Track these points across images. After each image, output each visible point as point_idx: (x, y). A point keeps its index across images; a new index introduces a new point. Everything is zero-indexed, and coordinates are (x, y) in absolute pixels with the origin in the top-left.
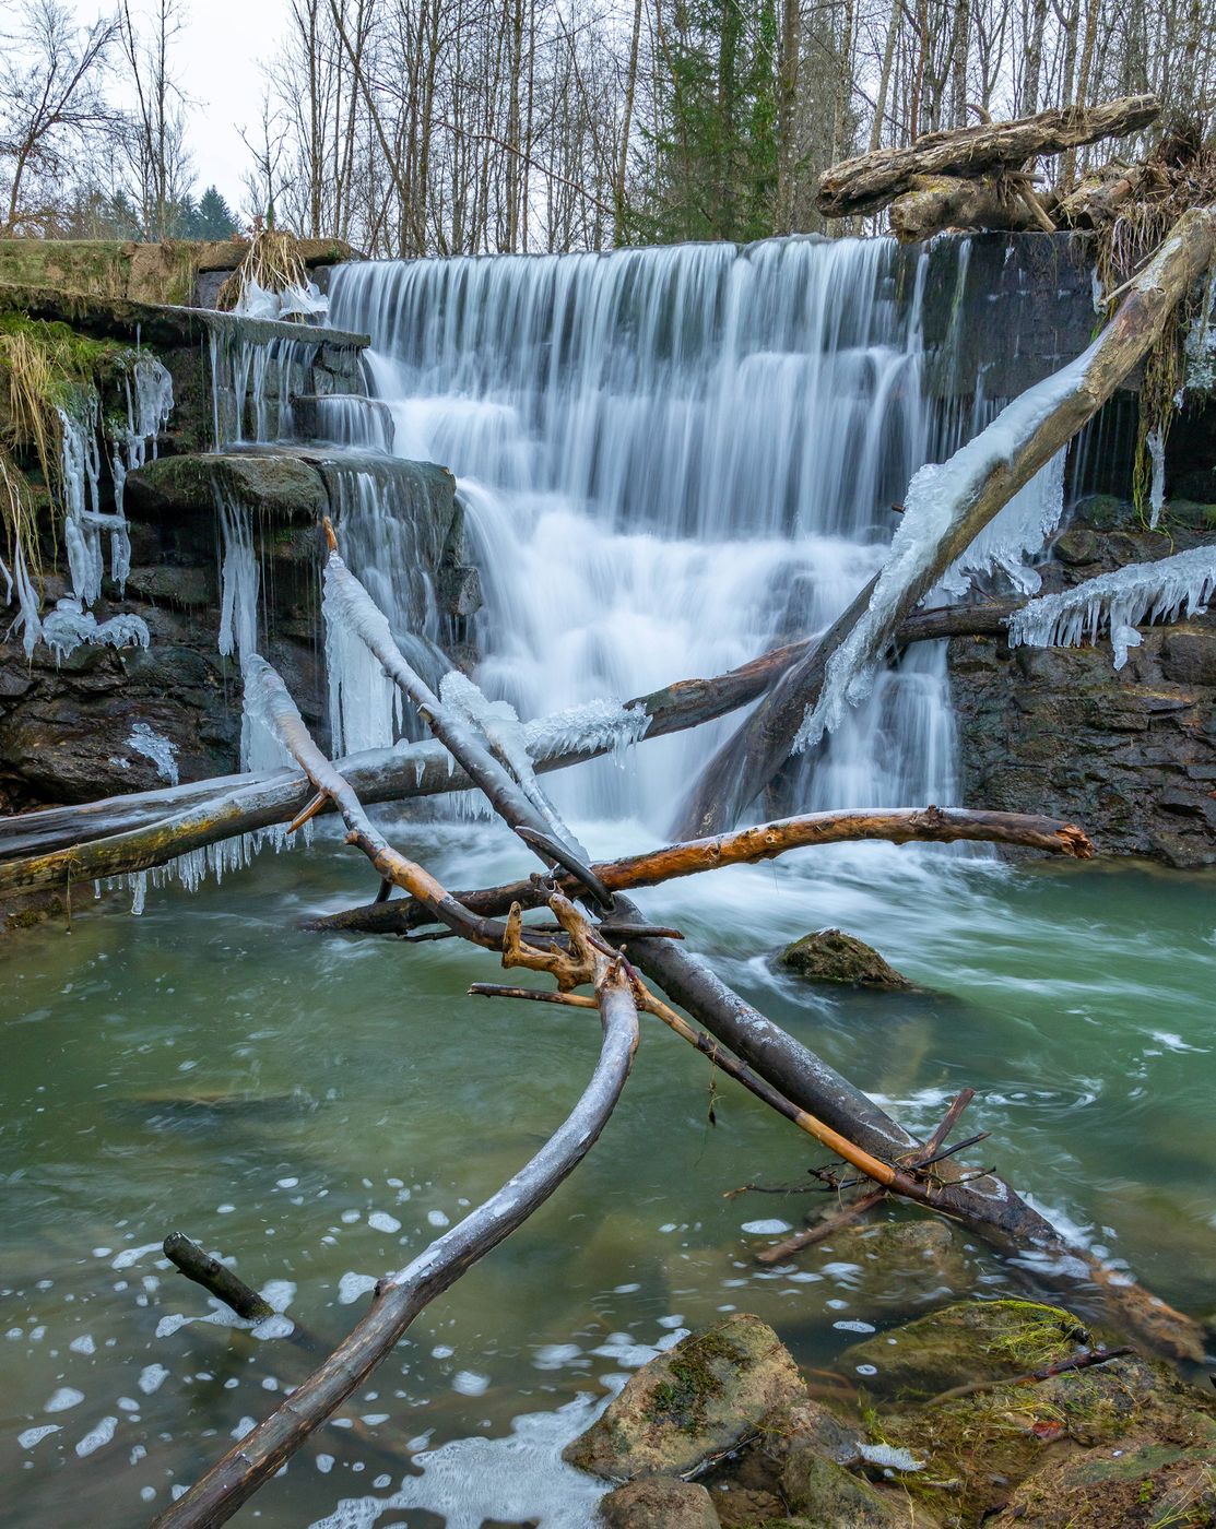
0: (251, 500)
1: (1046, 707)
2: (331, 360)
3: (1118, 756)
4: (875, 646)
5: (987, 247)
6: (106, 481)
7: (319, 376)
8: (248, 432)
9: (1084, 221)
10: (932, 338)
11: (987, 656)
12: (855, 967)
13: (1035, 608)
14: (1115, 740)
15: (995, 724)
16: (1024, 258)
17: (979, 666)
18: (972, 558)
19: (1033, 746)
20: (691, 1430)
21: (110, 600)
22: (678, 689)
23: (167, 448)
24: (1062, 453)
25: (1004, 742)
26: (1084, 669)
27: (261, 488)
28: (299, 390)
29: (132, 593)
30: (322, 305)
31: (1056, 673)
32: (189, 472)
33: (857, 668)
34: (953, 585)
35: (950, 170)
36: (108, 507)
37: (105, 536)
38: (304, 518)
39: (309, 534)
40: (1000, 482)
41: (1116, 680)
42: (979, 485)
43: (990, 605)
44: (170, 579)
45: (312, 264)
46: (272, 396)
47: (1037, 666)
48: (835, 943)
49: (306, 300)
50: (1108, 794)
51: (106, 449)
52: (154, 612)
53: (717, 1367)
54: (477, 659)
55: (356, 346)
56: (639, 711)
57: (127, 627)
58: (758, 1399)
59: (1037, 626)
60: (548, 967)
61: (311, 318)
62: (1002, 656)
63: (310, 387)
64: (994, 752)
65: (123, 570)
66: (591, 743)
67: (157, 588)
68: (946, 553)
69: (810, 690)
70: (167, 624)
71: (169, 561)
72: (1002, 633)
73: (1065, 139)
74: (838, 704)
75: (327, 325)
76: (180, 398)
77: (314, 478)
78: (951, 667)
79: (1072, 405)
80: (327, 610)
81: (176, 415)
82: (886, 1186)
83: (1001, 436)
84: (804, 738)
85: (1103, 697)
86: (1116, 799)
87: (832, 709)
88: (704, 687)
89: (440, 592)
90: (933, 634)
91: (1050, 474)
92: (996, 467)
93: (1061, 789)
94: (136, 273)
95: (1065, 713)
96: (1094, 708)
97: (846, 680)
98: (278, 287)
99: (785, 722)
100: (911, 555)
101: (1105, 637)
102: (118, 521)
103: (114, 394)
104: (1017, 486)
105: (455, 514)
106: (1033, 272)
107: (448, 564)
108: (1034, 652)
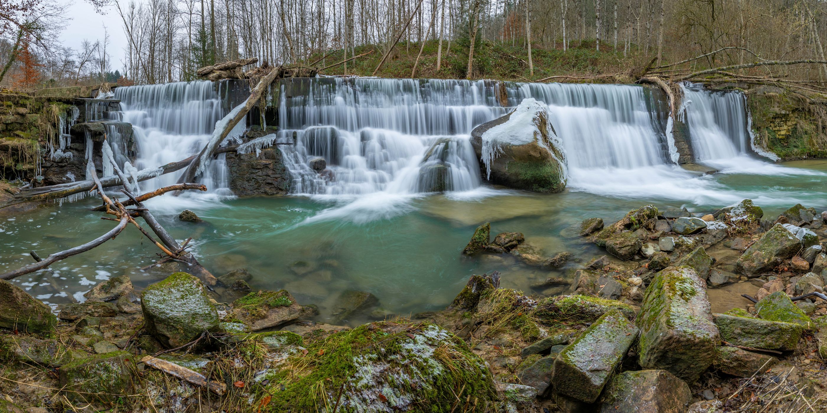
0: (90, 131)
1: (244, 165)
2: (112, 105)
3: (258, 174)
4: (210, 155)
5: (231, 82)
6: (67, 128)
7: (109, 108)
8: (94, 118)
9: (248, 78)
10: (223, 97)
11: (233, 156)
12: (191, 217)
13: (241, 146)
14: (257, 171)
15: (235, 169)
16: (238, 84)
17: (232, 158)
18: (229, 137)
19: (242, 173)
20: (107, 293)
21: (67, 149)
22: (170, 164)
23: (78, 122)
24: (245, 117)
25: (236, 172)
26: (251, 157)
27: (92, 129)
28: (105, 110)
29: (71, 148)
30: (113, 95)
31: (246, 158)
32: (80, 126)
33: (206, 159)
34: (225, 143)
35: (221, 70)
36: (67, 133)
37: (66, 138)
38: (100, 134)
39: (102, 137)
40: (232, 124)
41: (257, 159)
42: (228, 124)
43: (233, 146)
44: (77, 145)
45: (112, 88)
46: (99, 112)
47: (242, 157)
48: (187, 212)
49: (110, 94)
50: (257, 182)
51: (67, 123)
52: (74, 151)
53: (116, 283)
54: (135, 159)
55: (118, 102)
56: (161, 169)
57: (69, 154)
58: (121, 289)
59: (242, 150)
60: (115, 214)
61: (112, 97)
62: (236, 156)
63: (107, 110)
64: (235, 174)
65: (69, 144)
66: (151, 175)
67: (75, 147)
68: (222, 137)
69: (197, 163)
70: (76, 153)
71: (78, 142)
72: (236, 151)
73: (241, 64)
74: (203, 166)
75: (114, 99)
76: (80, 114)
77: (103, 126)
78: (227, 158)
79: (244, 110)
80: (103, 150)
81: (80, 116)
82: (171, 256)
83: (231, 115)
84: (197, 173)
85: (254, 163)
86: (258, 182)
87: (202, 168)
88: (175, 163)
89: (128, 147)
90: (222, 152)
91: (243, 121)
92: (231, 121)
93: (248, 181)
94: (81, 91)
95: (248, 166)
96: (253, 165)
97: (204, 162)
98: (106, 92)
99: (193, 170)
100: (215, 137)
101: (255, 152)
102: (69, 135)
103: (69, 113)
104: (235, 124)
105: (132, 133)
106: (239, 86)
107: (130, 141)
108: (242, 155)
